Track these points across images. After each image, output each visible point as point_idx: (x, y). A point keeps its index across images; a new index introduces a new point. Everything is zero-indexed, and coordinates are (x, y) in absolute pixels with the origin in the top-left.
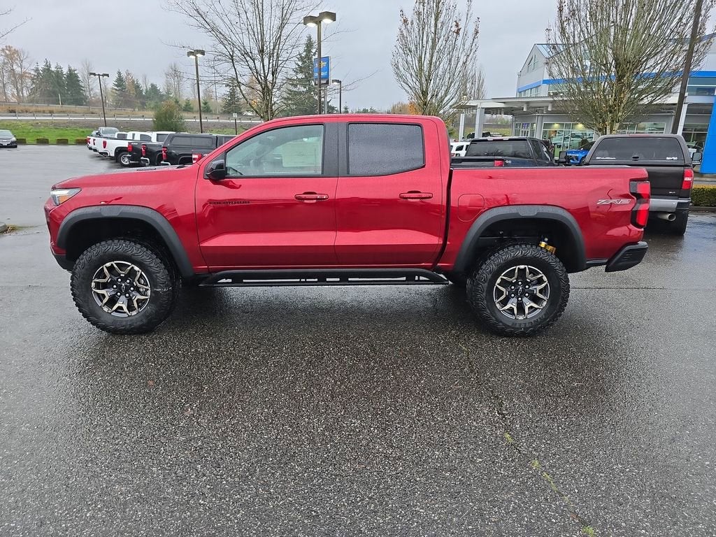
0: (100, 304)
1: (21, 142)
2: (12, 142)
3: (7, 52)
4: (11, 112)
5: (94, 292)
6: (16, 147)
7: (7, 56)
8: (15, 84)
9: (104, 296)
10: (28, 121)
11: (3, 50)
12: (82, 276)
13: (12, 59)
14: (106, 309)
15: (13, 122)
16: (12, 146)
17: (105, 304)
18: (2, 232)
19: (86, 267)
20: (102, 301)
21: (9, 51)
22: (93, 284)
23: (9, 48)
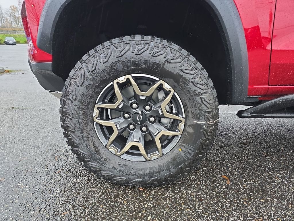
0: (104, 142)
1: (18, 42)
2: (14, 42)
3: (12, 8)
4: (13, 30)
5: (97, 123)
6: (16, 44)
7: (12, 9)
8: (16, 21)
9: (110, 130)
10: (21, 34)
11: (11, 7)
12: (80, 98)
13: (14, 11)
14: (113, 150)
15: (14, 34)
16: (14, 44)
17: (112, 143)
18: (2, 73)
19: (87, 83)
20: (107, 138)
21: (13, 7)
22: (96, 112)
23: (13, 6)
